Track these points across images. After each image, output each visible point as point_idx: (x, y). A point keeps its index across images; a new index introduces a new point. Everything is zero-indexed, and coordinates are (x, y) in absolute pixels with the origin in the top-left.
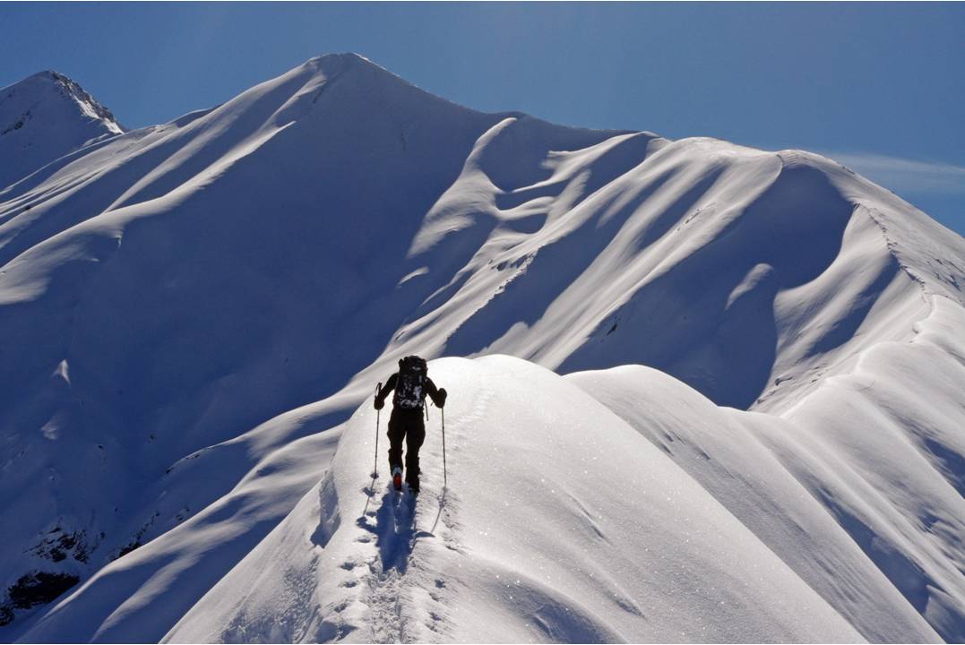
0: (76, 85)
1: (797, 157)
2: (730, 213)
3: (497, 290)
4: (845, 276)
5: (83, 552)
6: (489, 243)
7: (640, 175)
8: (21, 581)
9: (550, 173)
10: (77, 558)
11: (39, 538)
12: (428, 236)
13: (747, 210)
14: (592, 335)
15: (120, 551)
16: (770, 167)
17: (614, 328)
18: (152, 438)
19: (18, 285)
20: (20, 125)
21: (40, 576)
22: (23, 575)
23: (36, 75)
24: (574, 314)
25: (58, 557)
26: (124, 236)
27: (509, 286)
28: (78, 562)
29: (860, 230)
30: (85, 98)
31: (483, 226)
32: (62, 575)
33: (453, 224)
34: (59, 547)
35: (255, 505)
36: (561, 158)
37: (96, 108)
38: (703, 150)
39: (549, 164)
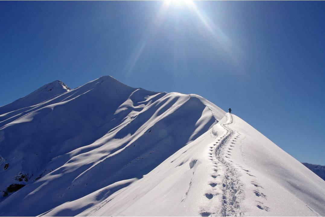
0: (63, 83)
1: (193, 95)
2: (178, 107)
3: (129, 122)
4: (202, 121)
5: (27, 179)
6: (131, 113)
7: (161, 100)
8: (10, 186)
9: (146, 99)
10: (25, 181)
11: (16, 176)
12: (118, 111)
13: (182, 106)
14: (145, 133)
15: (35, 179)
16: (187, 98)
17: (150, 131)
18: (50, 152)
19: (29, 118)
20: (51, 90)
21: (15, 185)
22: (11, 184)
23: (56, 81)
24: (144, 128)
25: (20, 180)
26: (54, 109)
27: (132, 122)
28: (25, 182)
29: (207, 111)
30: (65, 85)
31: (130, 109)
32: (21, 184)
33: (124, 109)
34: (21, 178)
35: (65, 170)
36: (148, 97)
37: (67, 87)
38: (175, 94)
39: (145, 98)
